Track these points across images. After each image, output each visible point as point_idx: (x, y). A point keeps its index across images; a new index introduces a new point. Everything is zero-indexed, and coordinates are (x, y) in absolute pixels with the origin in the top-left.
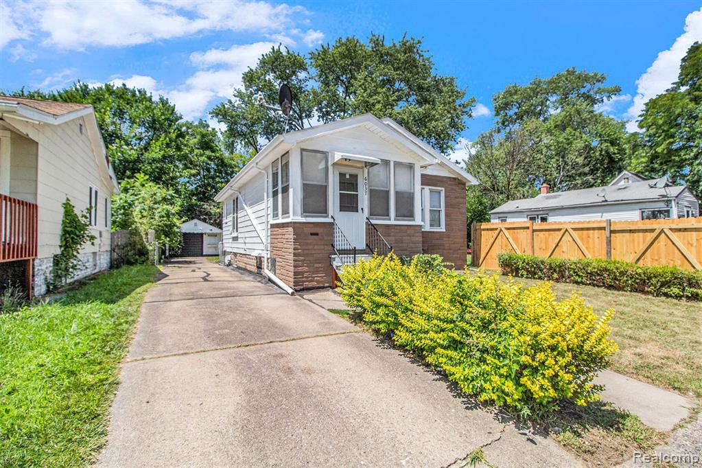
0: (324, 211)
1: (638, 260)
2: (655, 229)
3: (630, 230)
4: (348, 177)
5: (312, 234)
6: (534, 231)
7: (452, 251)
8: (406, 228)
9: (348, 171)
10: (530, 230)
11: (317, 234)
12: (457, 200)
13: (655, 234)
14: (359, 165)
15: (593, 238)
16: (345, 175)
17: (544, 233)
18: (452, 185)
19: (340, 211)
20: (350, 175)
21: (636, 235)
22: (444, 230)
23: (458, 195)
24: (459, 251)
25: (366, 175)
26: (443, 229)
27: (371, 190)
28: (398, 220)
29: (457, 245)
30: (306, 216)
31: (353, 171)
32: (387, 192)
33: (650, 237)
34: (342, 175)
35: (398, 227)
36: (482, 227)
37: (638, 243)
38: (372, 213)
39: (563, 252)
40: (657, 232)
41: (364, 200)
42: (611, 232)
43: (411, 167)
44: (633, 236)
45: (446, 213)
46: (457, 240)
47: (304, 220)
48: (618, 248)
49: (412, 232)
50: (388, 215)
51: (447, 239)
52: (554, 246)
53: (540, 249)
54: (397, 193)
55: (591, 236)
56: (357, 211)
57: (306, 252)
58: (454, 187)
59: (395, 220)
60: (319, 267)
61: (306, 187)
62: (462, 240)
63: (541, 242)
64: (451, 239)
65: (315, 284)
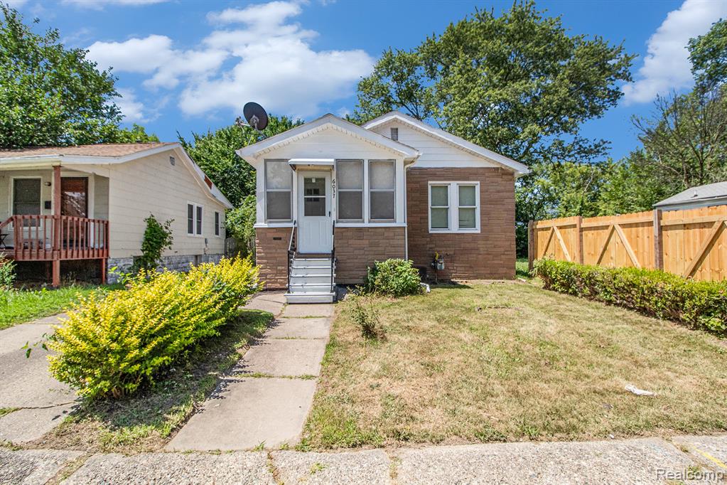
0: (287, 216)
1: (694, 271)
2: (714, 222)
3: (685, 225)
4: (314, 181)
5: (275, 239)
6: (582, 230)
7: (491, 256)
8: (383, 230)
9: (314, 176)
10: (578, 228)
11: (280, 239)
12: (501, 194)
13: (714, 230)
14: (327, 168)
15: (643, 239)
16: (311, 179)
17: (593, 232)
18: (493, 176)
19: (305, 215)
20: (317, 179)
21: (691, 231)
22: (479, 232)
23: (503, 188)
24: (502, 256)
25: (334, 177)
26: (477, 230)
27: (340, 193)
28: (374, 222)
29: (499, 250)
30: (271, 222)
31: (319, 175)
32: (361, 194)
33: (709, 233)
34: (307, 181)
35: (373, 230)
36: (538, 227)
37: (695, 243)
38: (342, 216)
39: (612, 258)
40: (717, 226)
41: (332, 203)
42: (661, 228)
43: (392, 163)
44: (688, 234)
45: (481, 210)
46: (499, 243)
47: (266, 226)
48: (670, 253)
49: (391, 234)
50: (361, 217)
51: (483, 242)
52: (601, 250)
53: (589, 254)
54: (372, 194)
55: (640, 235)
56: (325, 215)
57: (268, 255)
58: (496, 179)
59: (369, 222)
60: (282, 270)
61: (269, 196)
62: (508, 243)
63: (590, 245)
64: (488, 242)
65: (278, 286)
